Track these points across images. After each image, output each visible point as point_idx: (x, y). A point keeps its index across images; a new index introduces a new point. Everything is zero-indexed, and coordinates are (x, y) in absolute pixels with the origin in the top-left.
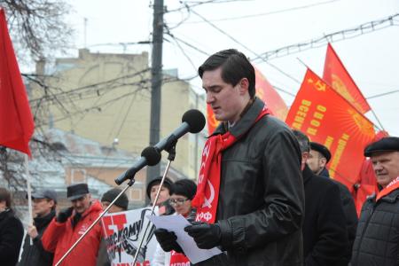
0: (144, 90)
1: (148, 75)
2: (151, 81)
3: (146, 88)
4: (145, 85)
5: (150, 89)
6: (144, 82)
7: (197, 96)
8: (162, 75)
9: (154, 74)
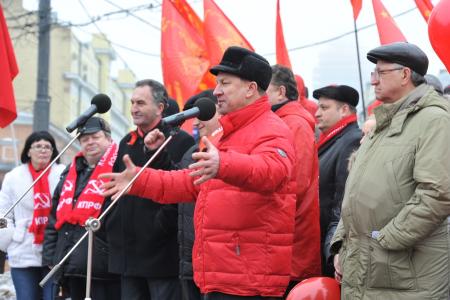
0: (30, 35)
1: (34, 19)
2: (38, 25)
3: (33, 33)
4: (32, 30)
5: (37, 34)
6: (30, 26)
7: (80, 44)
8: (50, 18)
9: (41, 18)
